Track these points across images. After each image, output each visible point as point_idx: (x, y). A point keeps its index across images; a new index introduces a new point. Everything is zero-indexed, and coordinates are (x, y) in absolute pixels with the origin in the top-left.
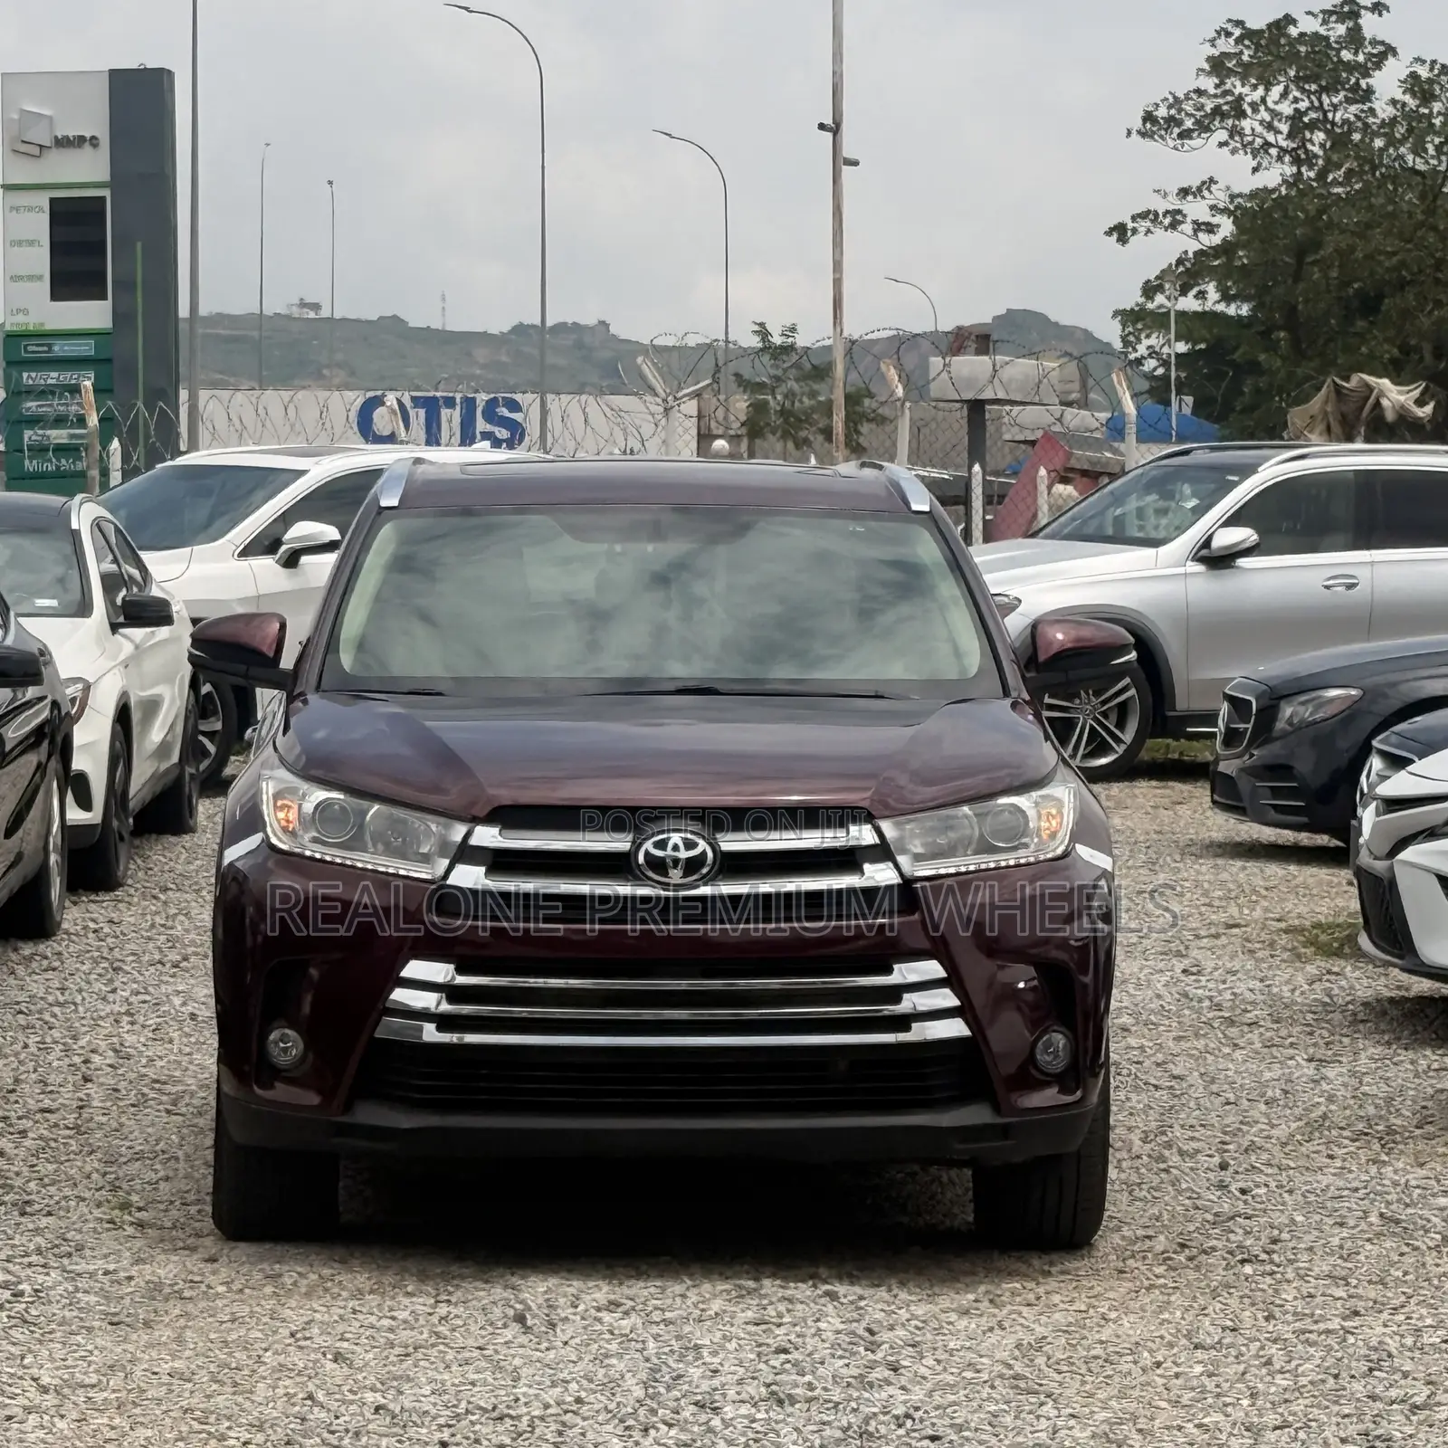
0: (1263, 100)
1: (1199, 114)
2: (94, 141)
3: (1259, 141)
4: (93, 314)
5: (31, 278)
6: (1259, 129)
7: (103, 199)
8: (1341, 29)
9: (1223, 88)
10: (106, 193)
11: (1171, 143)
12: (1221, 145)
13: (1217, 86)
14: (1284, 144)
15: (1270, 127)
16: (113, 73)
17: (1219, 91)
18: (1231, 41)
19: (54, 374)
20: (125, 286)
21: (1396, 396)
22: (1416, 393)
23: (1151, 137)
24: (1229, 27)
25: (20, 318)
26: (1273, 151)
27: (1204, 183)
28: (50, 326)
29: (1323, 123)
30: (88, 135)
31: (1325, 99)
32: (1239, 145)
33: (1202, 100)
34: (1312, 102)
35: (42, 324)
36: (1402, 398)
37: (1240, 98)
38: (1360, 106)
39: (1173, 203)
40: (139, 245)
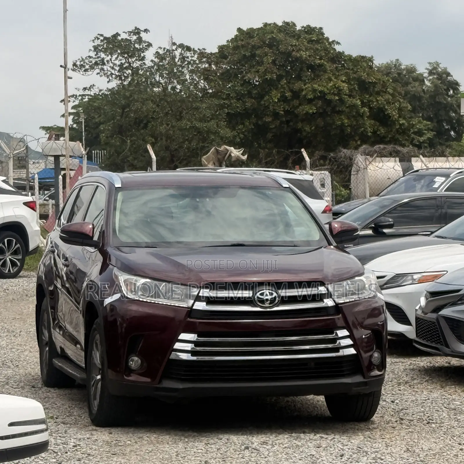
0: (111, 60)
1: (90, 64)
3: (109, 73)
6: (109, 69)
8: (135, 38)
9: (98, 56)
11: (81, 73)
12: (98, 74)
13: (96, 55)
14: (117, 74)
15: (113, 68)
17: (96, 57)
18: (99, 41)
21: (236, 153)
22: (241, 152)
23: (75, 71)
24: (99, 36)
26: (114, 76)
27: (91, 86)
29: (130, 67)
31: (130, 60)
32: (103, 74)
33: (91, 59)
34: (126, 60)
36: (238, 153)
37: (103, 59)
38: (141, 62)
39: (82, 93)
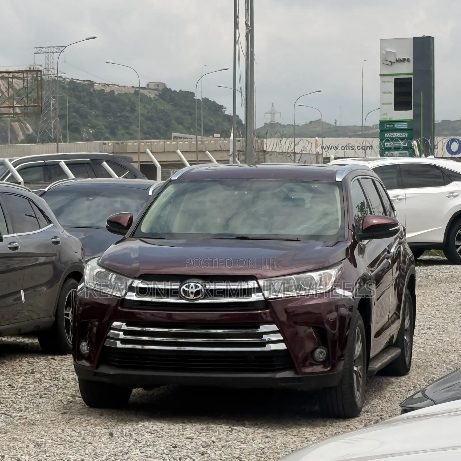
2: (408, 60)
4: (407, 115)
5: (389, 104)
7: (411, 78)
10: (412, 76)
16: (415, 38)
19: (395, 134)
20: (417, 106)
25: (385, 116)
28: (394, 119)
30: (406, 58)
35: (391, 118)
40: (422, 93)
